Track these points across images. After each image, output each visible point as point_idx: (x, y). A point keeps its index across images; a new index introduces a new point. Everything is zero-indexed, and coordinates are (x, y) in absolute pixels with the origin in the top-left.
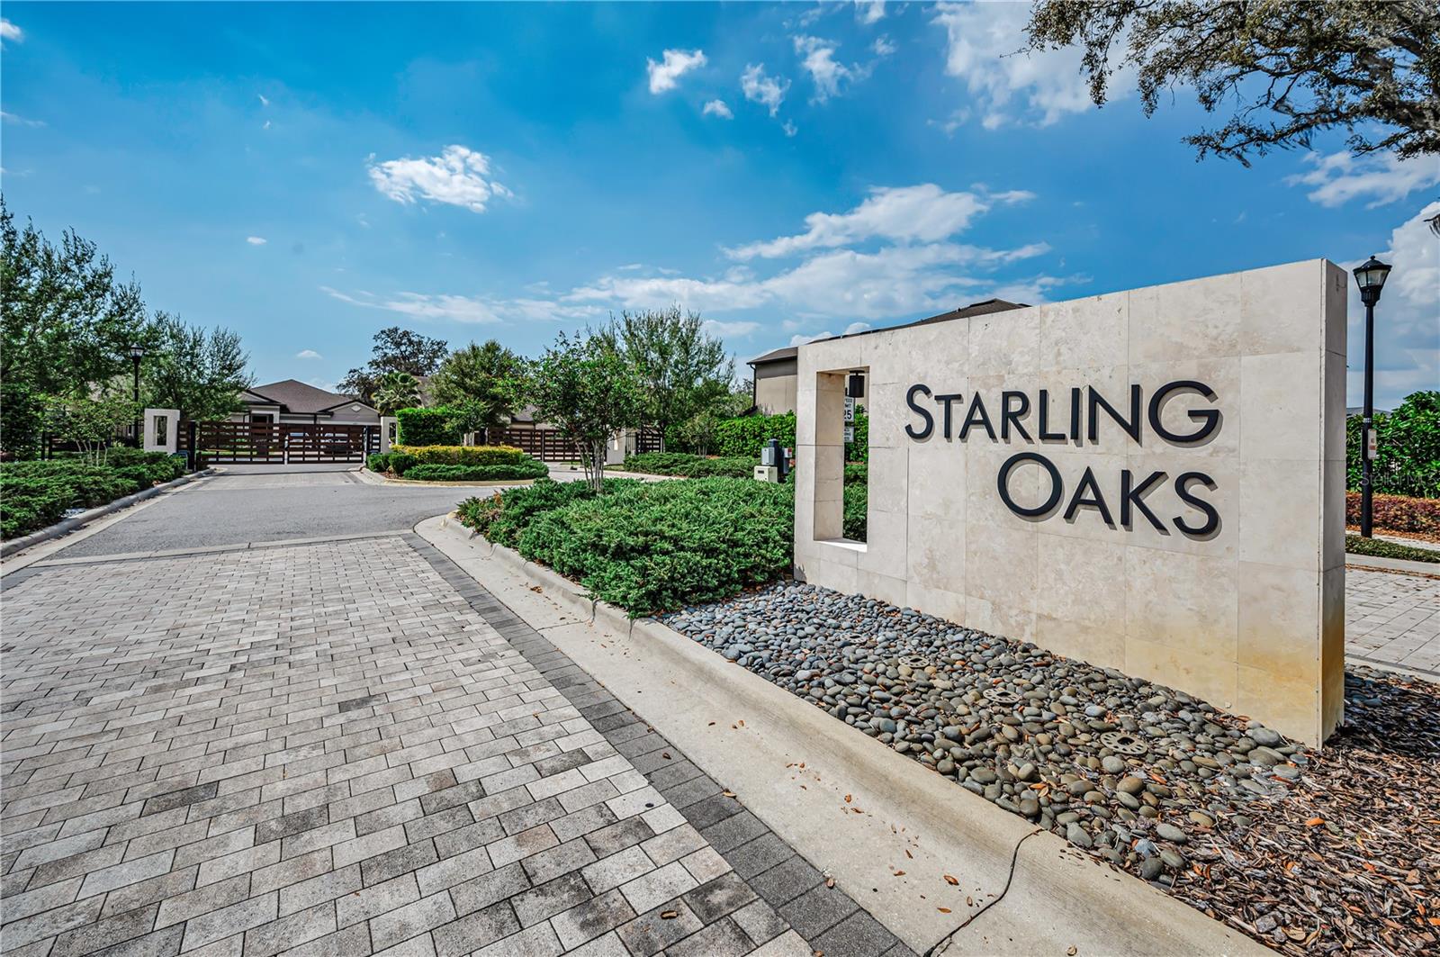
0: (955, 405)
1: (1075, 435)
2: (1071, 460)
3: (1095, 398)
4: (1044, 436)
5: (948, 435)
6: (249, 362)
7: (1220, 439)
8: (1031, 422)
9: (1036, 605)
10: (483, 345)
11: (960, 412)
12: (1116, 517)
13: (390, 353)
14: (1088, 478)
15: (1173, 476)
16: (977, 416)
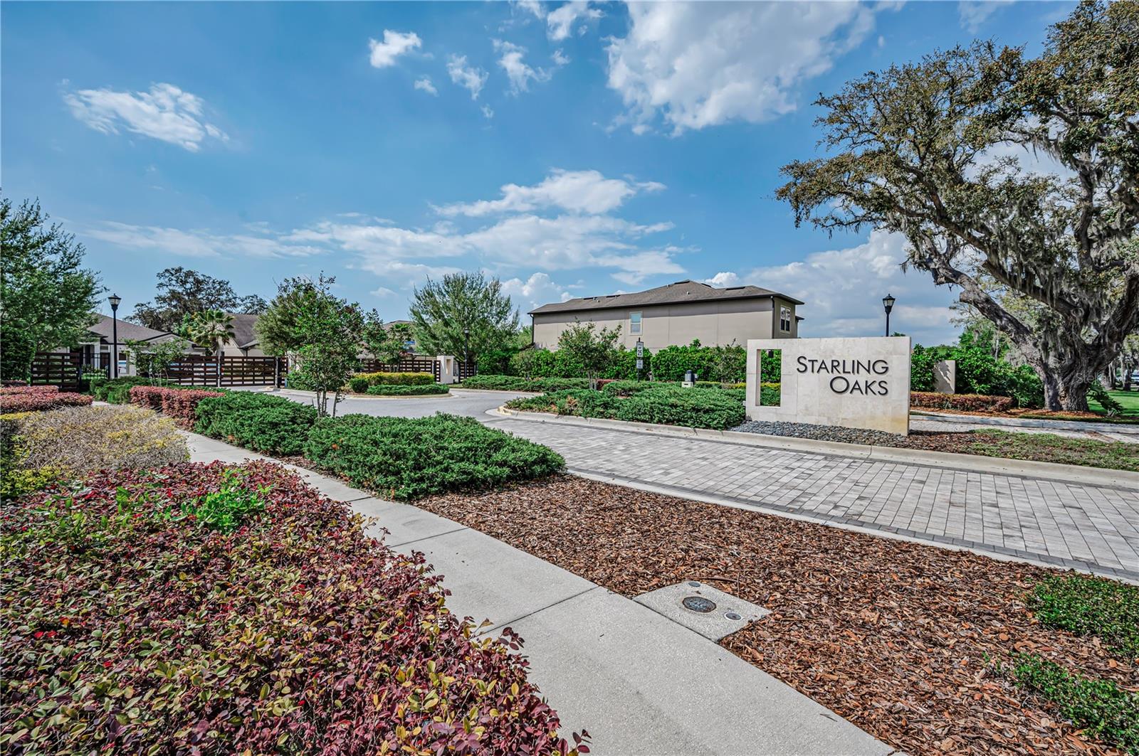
0: (815, 363)
1: (853, 372)
2: (852, 379)
3: (858, 363)
4: (844, 372)
5: (813, 371)
7: (889, 373)
8: (840, 368)
9: (841, 416)
11: (817, 366)
12: (864, 392)
13: (176, 290)
14: (857, 383)
15: (878, 382)
16: (823, 366)
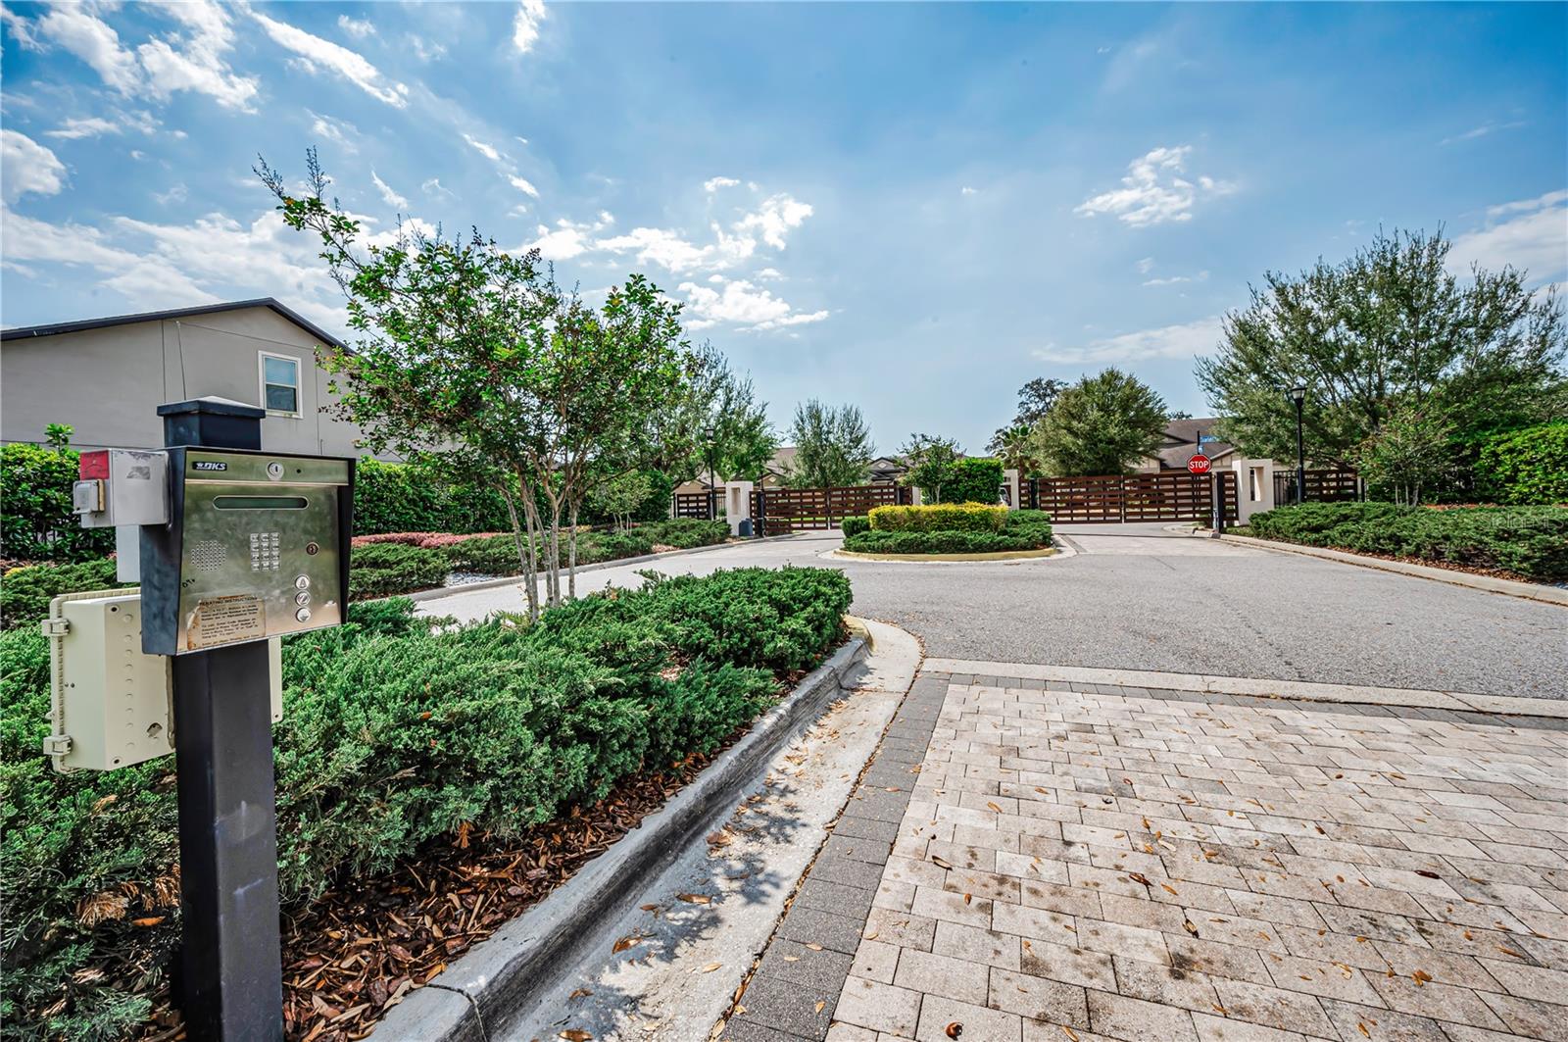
6: (870, 433)
10: (1097, 377)
13: (1033, 407)
